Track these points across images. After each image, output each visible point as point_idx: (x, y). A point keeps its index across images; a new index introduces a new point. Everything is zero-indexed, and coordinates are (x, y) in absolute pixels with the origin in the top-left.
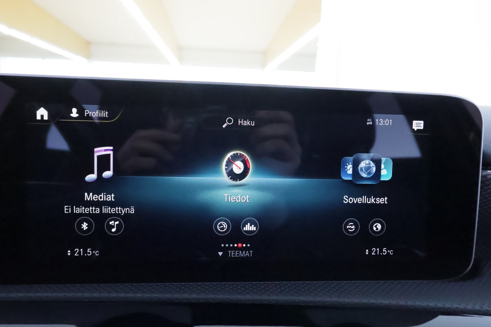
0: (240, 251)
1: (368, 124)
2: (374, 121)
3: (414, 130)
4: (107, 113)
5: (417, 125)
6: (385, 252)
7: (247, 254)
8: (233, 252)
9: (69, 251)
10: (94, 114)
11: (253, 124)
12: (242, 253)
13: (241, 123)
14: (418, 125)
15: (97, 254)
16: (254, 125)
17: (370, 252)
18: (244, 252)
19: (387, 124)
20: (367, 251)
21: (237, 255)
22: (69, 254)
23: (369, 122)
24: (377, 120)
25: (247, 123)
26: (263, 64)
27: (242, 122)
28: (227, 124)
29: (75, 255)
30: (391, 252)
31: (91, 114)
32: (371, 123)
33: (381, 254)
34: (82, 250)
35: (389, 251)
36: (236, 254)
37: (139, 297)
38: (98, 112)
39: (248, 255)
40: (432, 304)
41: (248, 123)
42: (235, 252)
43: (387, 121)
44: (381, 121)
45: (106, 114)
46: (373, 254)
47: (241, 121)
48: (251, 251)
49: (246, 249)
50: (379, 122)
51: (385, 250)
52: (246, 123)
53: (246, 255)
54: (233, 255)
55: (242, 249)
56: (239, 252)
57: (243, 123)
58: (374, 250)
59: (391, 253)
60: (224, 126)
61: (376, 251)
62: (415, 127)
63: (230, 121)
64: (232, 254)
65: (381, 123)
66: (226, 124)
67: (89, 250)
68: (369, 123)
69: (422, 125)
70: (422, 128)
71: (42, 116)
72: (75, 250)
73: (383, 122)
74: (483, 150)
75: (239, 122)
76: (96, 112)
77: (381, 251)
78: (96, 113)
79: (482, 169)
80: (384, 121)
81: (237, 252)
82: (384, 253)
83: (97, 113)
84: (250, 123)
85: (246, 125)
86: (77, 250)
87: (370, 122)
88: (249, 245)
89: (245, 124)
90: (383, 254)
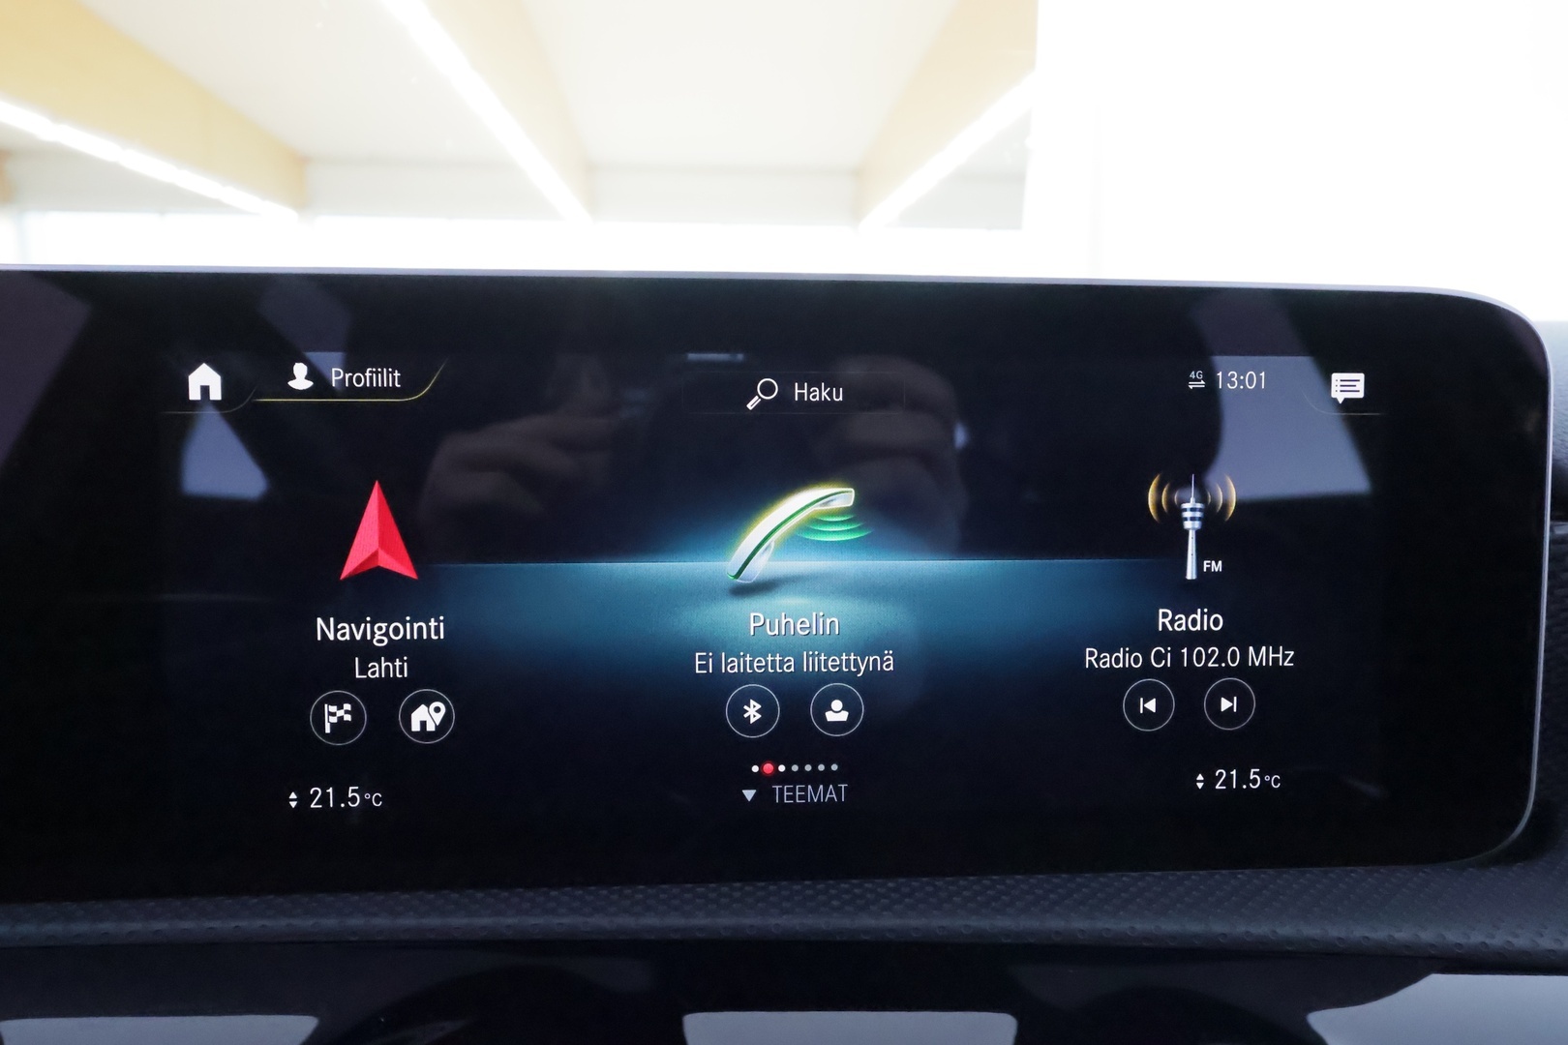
0: (810, 787)
1: (1191, 387)
2: (1210, 378)
3: (1335, 400)
4: (397, 374)
5: (1346, 386)
6: (1255, 779)
7: (831, 793)
8: (788, 790)
9: (293, 796)
10: (359, 380)
11: (838, 397)
12: (815, 790)
13: (801, 395)
14: (1349, 385)
15: (377, 802)
16: (841, 399)
17: (1211, 780)
18: (821, 787)
19: (1251, 384)
20: (1200, 777)
21: (801, 797)
22: (293, 804)
23: (1196, 380)
24: (1220, 374)
25: (820, 394)
26: (856, 210)
27: (805, 391)
28: (760, 397)
29: (312, 806)
30: (1274, 781)
31: (351, 378)
32: (1203, 382)
33: (1245, 787)
34: (330, 790)
35: (1267, 778)
36: (798, 793)
37: (509, 926)
38: (370, 372)
39: (834, 796)
40: (1403, 933)
41: (824, 394)
42: (793, 790)
43: (1251, 376)
44: (1233, 376)
45: (394, 377)
46: (1217, 787)
47: (801, 387)
48: (843, 786)
49: (827, 778)
50: (1227, 379)
51: (1255, 773)
52: (817, 393)
53: (828, 796)
54: (789, 798)
55: (814, 779)
56: (805, 790)
57: (809, 393)
58: (1221, 774)
59: (1276, 785)
60: (750, 406)
61: (1229, 777)
62: (1339, 394)
63: (767, 389)
64: (786, 794)
65: (1233, 384)
66: (757, 397)
67: (353, 791)
68: (1197, 383)
69: (1361, 386)
70: (1361, 395)
71: (205, 390)
72: (311, 792)
73: (1238, 379)
74: (1553, 460)
75: (797, 391)
76: (364, 373)
77: (1243, 777)
78: (365, 377)
79: (1552, 518)
80: (1242, 378)
81: (801, 790)
82: (1254, 785)
83: (368, 374)
84: (830, 394)
85: (817, 398)
86: (316, 792)
87: (1200, 381)
88: (834, 767)
89: (814, 397)
90: (1248, 786)
